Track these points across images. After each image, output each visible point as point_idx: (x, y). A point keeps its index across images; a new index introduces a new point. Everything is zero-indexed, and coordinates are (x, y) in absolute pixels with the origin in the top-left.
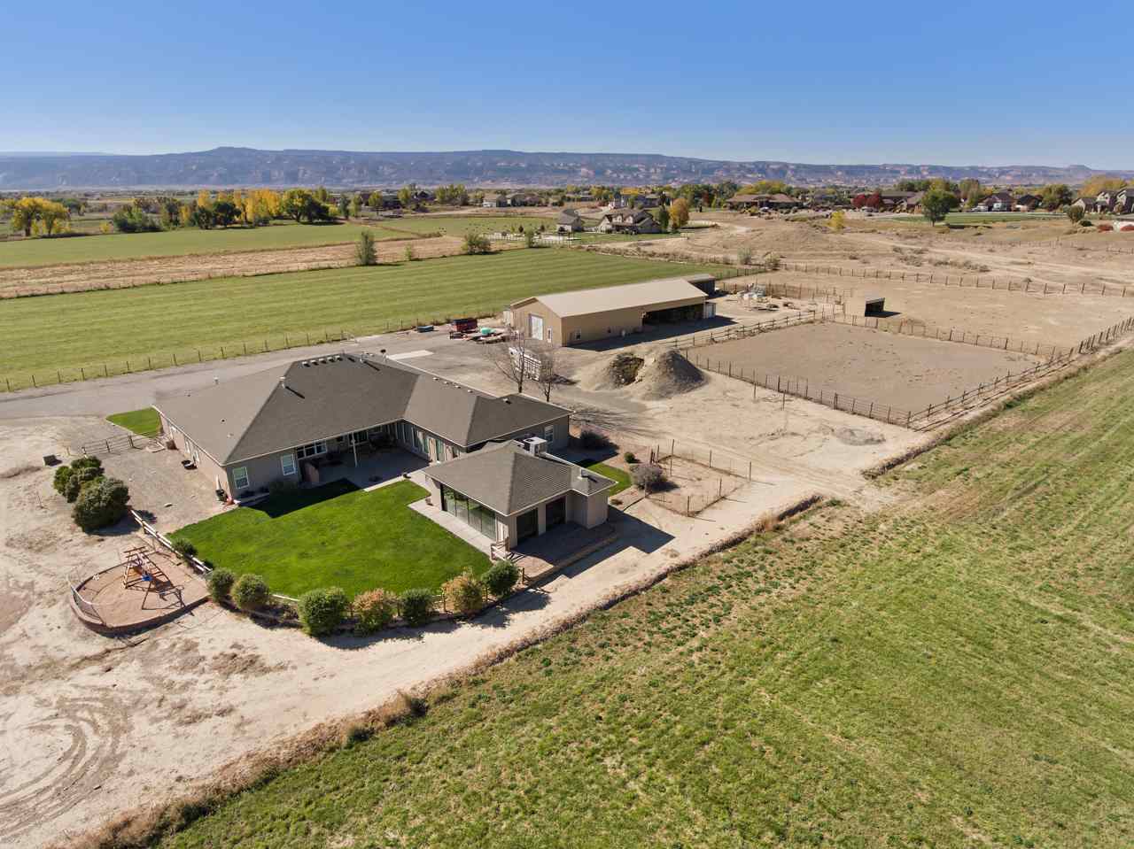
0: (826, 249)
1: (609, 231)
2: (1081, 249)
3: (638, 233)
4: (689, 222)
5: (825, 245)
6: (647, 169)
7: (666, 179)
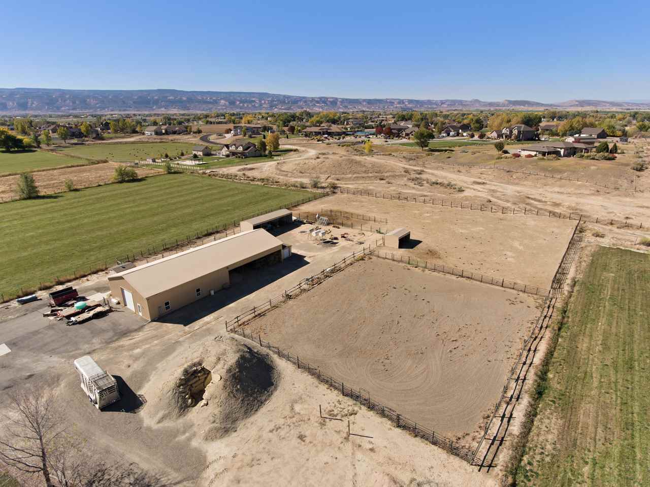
0: (365, 172)
1: (228, 156)
2: (508, 172)
3: (246, 157)
4: (280, 147)
5: (364, 169)
6: (260, 101)
7: (271, 107)
